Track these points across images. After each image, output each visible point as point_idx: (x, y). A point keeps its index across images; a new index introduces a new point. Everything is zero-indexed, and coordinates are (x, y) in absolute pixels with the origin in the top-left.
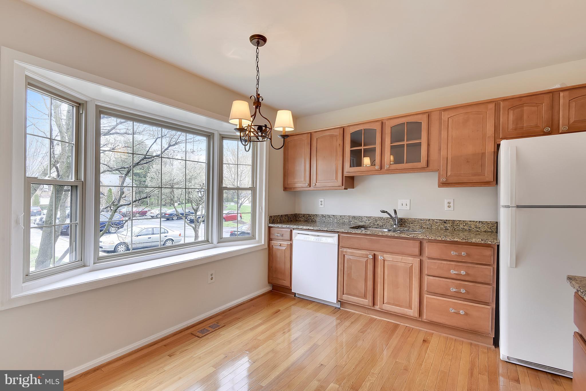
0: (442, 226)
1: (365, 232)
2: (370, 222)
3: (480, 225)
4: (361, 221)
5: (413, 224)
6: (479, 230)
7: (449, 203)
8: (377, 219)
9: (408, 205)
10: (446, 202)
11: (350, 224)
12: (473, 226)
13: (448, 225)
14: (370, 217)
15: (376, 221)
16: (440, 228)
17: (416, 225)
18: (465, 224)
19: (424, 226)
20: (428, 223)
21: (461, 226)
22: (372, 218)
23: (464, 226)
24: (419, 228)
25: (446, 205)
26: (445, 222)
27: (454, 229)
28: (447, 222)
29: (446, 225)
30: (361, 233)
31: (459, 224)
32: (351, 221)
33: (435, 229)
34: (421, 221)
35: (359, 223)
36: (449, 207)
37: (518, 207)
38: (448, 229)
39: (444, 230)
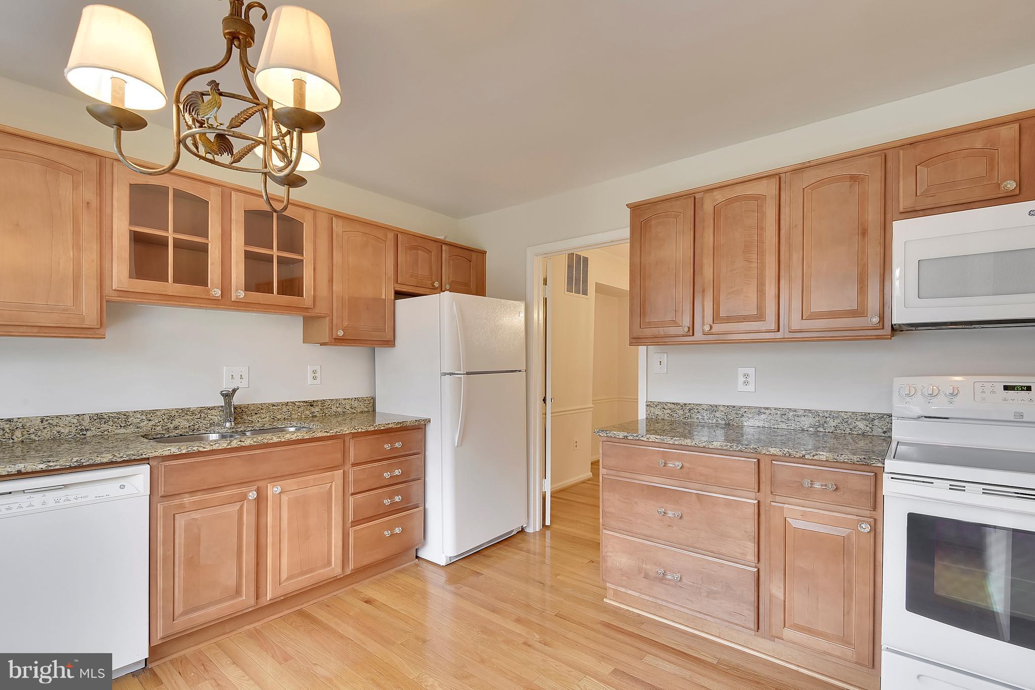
0: (308, 413)
1: (239, 443)
2: (152, 423)
3: (356, 404)
4: (123, 425)
5: (258, 415)
6: (355, 412)
7: (314, 372)
8: (173, 413)
9: (245, 376)
10: (310, 369)
11: (85, 438)
12: (348, 407)
13: (317, 409)
14: (154, 412)
15: (171, 418)
16: (304, 416)
17: (263, 416)
18: (338, 405)
19: (278, 417)
20: (285, 409)
21: (334, 408)
22: (158, 413)
23: (337, 407)
24: (269, 421)
25: (310, 375)
26: (311, 404)
27: (324, 415)
28: (314, 404)
29: (313, 410)
30: (229, 447)
31: (330, 405)
32: (87, 430)
33: (297, 418)
34: (274, 407)
35: (116, 431)
36: (315, 378)
37: (468, 373)
38: (316, 416)
39: (311, 419)
